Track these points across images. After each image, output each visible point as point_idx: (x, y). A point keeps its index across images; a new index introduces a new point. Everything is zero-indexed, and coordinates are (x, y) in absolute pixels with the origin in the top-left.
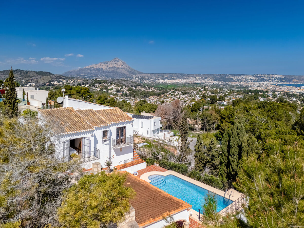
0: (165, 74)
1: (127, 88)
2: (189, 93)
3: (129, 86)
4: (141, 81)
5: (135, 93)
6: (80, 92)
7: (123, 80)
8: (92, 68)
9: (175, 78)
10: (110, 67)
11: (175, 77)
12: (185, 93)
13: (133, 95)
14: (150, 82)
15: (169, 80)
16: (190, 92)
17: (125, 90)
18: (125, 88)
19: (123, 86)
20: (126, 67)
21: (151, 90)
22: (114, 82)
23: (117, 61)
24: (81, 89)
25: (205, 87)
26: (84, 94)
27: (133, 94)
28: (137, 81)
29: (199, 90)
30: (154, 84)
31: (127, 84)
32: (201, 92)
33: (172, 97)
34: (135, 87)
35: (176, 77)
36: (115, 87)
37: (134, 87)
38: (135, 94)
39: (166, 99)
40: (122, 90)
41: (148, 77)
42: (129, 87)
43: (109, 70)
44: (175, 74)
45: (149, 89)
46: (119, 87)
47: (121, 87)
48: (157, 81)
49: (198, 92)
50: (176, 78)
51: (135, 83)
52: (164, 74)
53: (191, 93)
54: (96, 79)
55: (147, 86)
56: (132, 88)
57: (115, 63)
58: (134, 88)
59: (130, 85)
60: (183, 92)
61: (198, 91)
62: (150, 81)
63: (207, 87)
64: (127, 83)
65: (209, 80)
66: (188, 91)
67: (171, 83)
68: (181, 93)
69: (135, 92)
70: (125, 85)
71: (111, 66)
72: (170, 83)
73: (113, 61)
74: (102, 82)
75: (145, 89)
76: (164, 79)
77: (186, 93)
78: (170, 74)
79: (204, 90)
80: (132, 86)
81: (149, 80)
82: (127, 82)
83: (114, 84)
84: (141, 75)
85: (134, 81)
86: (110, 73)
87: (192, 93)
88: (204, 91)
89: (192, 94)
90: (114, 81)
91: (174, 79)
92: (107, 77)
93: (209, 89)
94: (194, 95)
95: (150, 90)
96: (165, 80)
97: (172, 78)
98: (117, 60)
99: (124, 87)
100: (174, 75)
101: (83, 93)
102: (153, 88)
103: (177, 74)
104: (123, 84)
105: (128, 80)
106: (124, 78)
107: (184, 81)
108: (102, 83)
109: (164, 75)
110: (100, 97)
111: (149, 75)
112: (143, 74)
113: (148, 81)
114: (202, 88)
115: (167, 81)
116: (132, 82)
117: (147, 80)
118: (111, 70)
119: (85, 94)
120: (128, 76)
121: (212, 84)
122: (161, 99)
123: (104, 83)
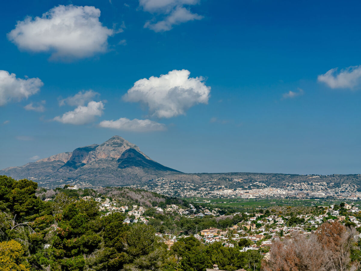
0: (236, 174)
1: (141, 208)
2: (302, 221)
3: (148, 203)
4: (176, 192)
5: (162, 222)
6: (4, 195)
7: (131, 189)
8: (59, 161)
9: (260, 184)
10: (101, 160)
11: (260, 182)
12: (293, 222)
13: (159, 227)
14: (199, 195)
15: (246, 189)
16: (306, 219)
17: (137, 215)
18: (137, 209)
19: (131, 205)
20: (139, 159)
21: (204, 213)
22: (109, 196)
23: (117, 144)
24: (10, 186)
25: (342, 205)
26: (17, 201)
27: (159, 224)
28: (167, 193)
29: (329, 214)
30: (208, 200)
31: (142, 200)
32: (334, 218)
33: (262, 231)
34: (163, 206)
35: (263, 182)
36: (113, 206)
37: (159, 207)
38: (163, 224)
39: (245, 235)
40: (130, 213)
41: (193, 181)
42: (146, 206)
43: (97, 166)
44: (261, 174)
45: (198, 212)
46: (122, 208)
47: (127, 208)
48: (216, 192)
49: (327, 219)
50: (263, 184)
51: (163, 197)
52: (233, 174)
53: (309, 220)
54: (66, 187)
55: (192, 203)
56: (155, 210)
57: (112, 149)
58: (160, 210)
59: (150, 201)
60: (287, 219)
61: (327, 216)
62: (198, 193)
63: (347, 207)
64: (143, 197)
65: (346, 189)
66: (300, 217)
67: (251, 197)
68: (283, 222)
69: (162, 220)
70: (137, 201)
71: (103, 156)
72: (249, 196)
73: (108, 145)
74: (81, 193)
75: (187, 212)
76: (234, 187)
77: (295, 222)
78: (247, 174)
79: (341, 214)
80: (154, 204)
81: (195, 190)
82: (142, 193)
83: (111, 199)
84: (176, 177)
85: (159, 191)
86: (100, 173)
87: (313, 222)
88: (343, 217)
89: (310, 224)
90: (109, 191)
91: (258, 187)
92: (93, 182)
93: (353, 211)
94: (317, 226)
95: (201, 215)
96: (235, 190)
97: (254, 186)
98: (119, 141)
99: (135, 206)
100: (256, 177)
101: (14, 198)
102: (207, 210)
103: (264, 174)
104: (132, 199)
105: (144, 190)
106: (134, 185)
107: (284, 193)
108: (80, 197)
109: (233, 177)
110: (70, 210)
111: (196, 178)
112: (180, 176)
113: (193, 193)
114: (335, 208)
115: (242, 192)
116: (155, 194)
117: (191, 189)
118: (105, 166)
119: (21, 204)
120: (144, 180)
121: (355, 198)
122: (233, 236)
123: (84, 196)
